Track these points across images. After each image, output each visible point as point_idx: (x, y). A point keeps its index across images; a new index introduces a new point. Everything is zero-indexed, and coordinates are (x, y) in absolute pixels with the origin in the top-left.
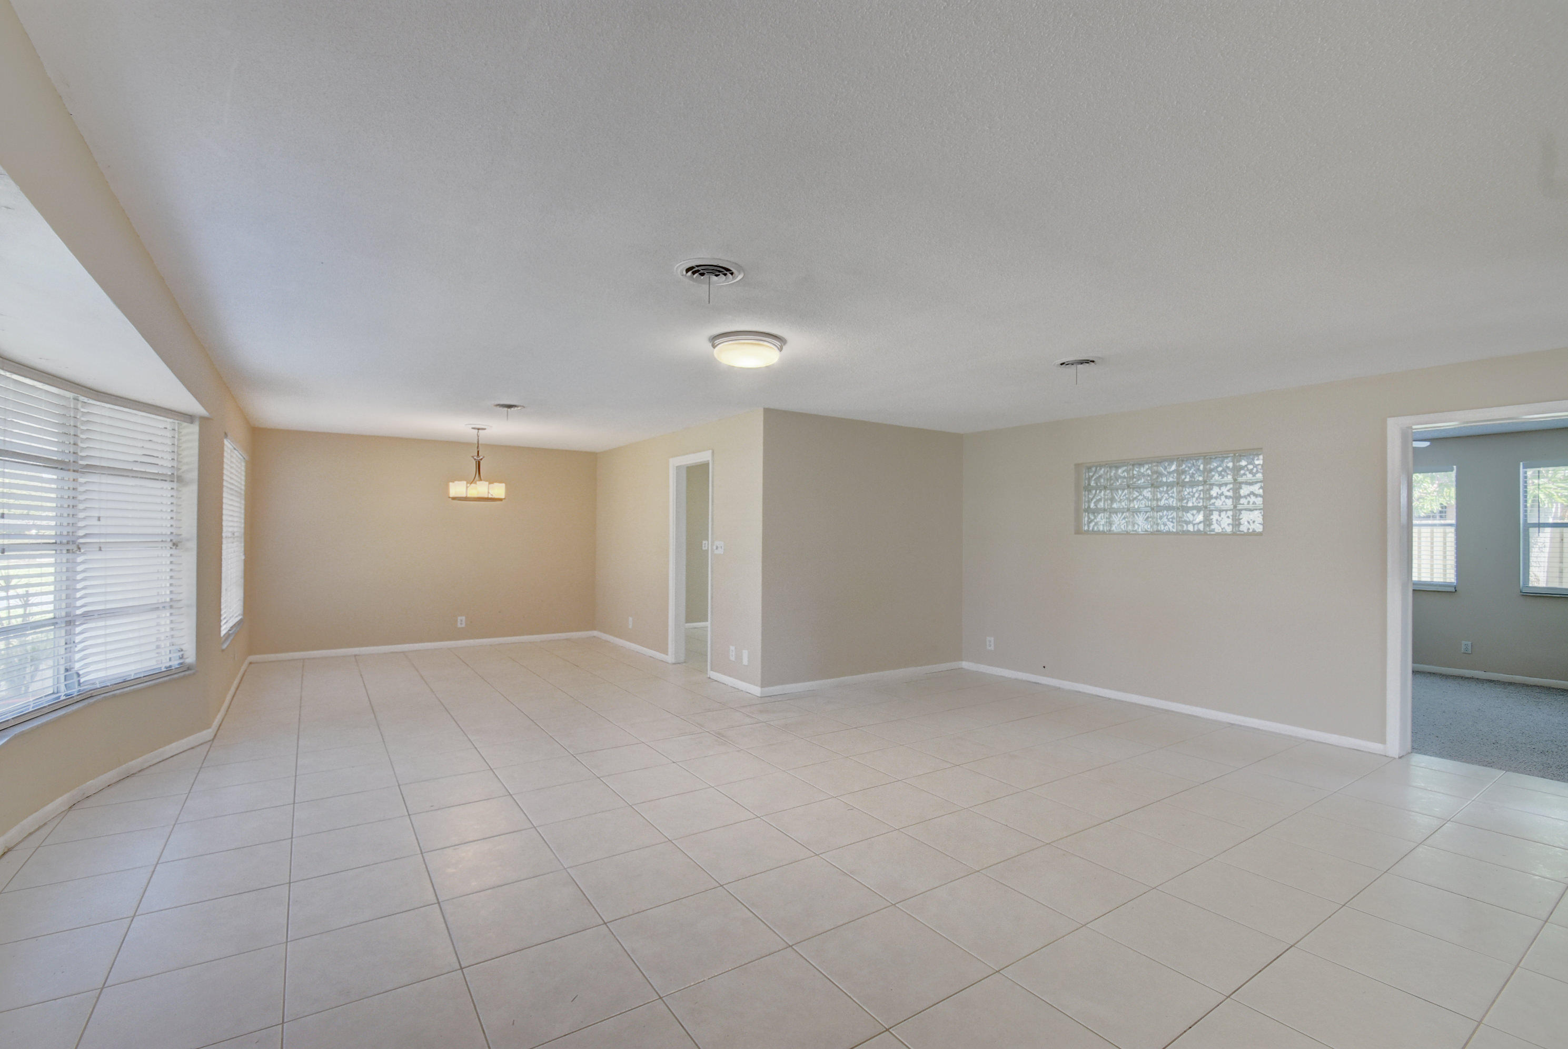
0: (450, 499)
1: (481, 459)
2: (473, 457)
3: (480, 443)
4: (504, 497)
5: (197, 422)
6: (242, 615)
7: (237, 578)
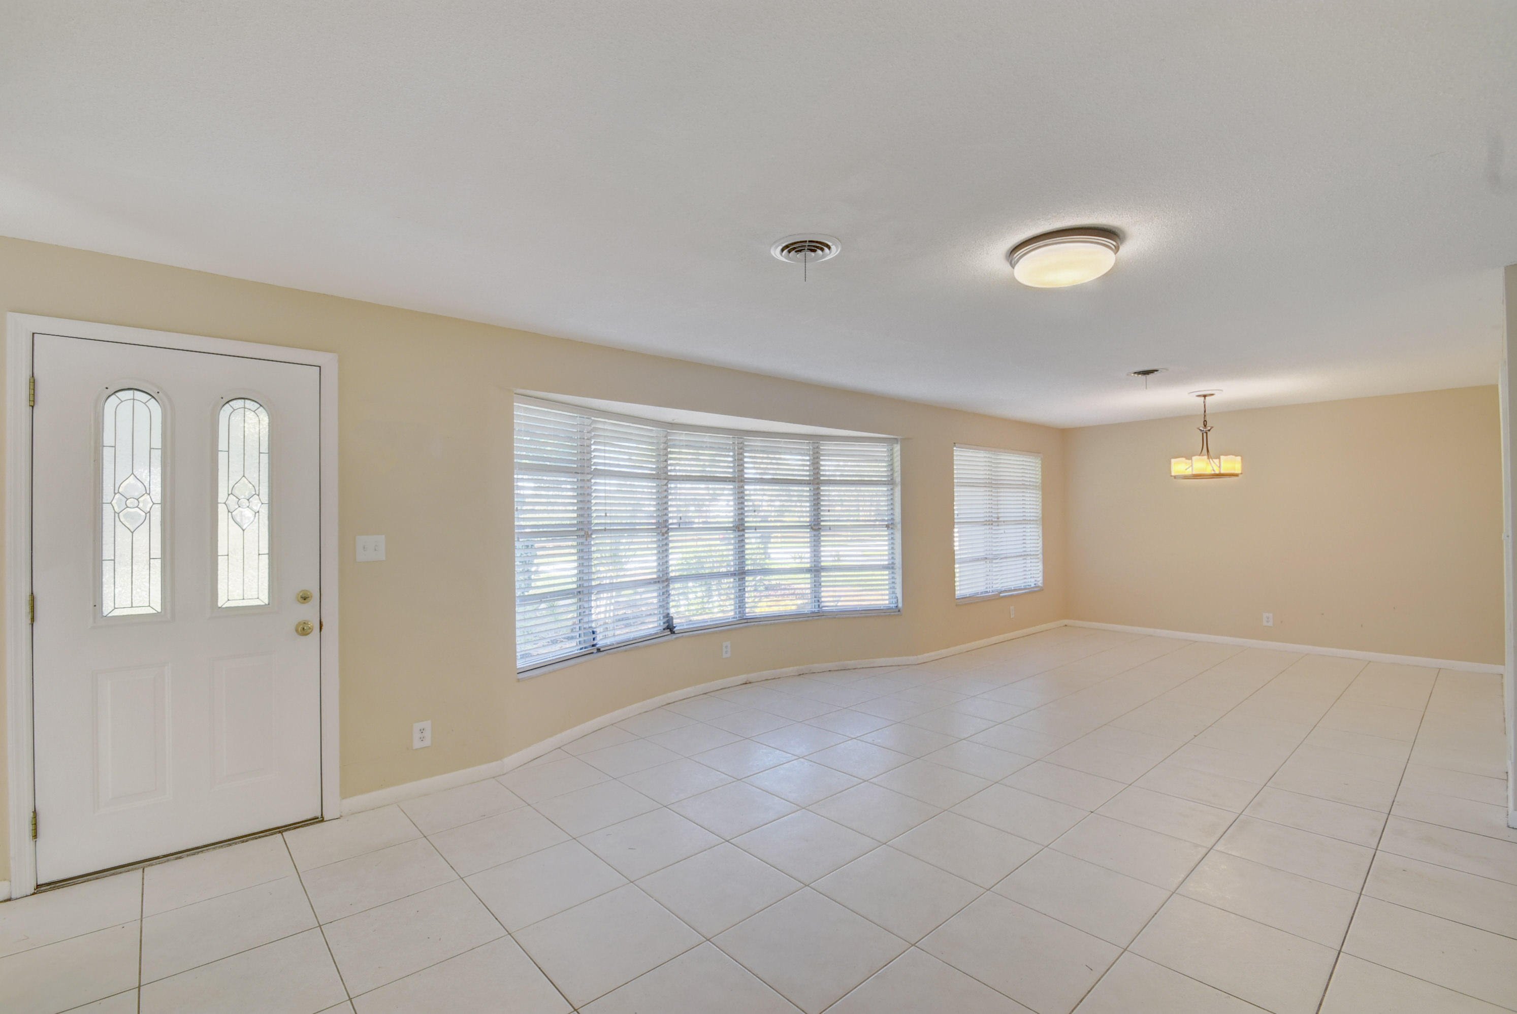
1: (1209, 430)
2: (1199, 428)
3: (1206, 412)
4: (1240, 472)
5: (899, 442)
6: (1040, 584)
7: (1023, 554)
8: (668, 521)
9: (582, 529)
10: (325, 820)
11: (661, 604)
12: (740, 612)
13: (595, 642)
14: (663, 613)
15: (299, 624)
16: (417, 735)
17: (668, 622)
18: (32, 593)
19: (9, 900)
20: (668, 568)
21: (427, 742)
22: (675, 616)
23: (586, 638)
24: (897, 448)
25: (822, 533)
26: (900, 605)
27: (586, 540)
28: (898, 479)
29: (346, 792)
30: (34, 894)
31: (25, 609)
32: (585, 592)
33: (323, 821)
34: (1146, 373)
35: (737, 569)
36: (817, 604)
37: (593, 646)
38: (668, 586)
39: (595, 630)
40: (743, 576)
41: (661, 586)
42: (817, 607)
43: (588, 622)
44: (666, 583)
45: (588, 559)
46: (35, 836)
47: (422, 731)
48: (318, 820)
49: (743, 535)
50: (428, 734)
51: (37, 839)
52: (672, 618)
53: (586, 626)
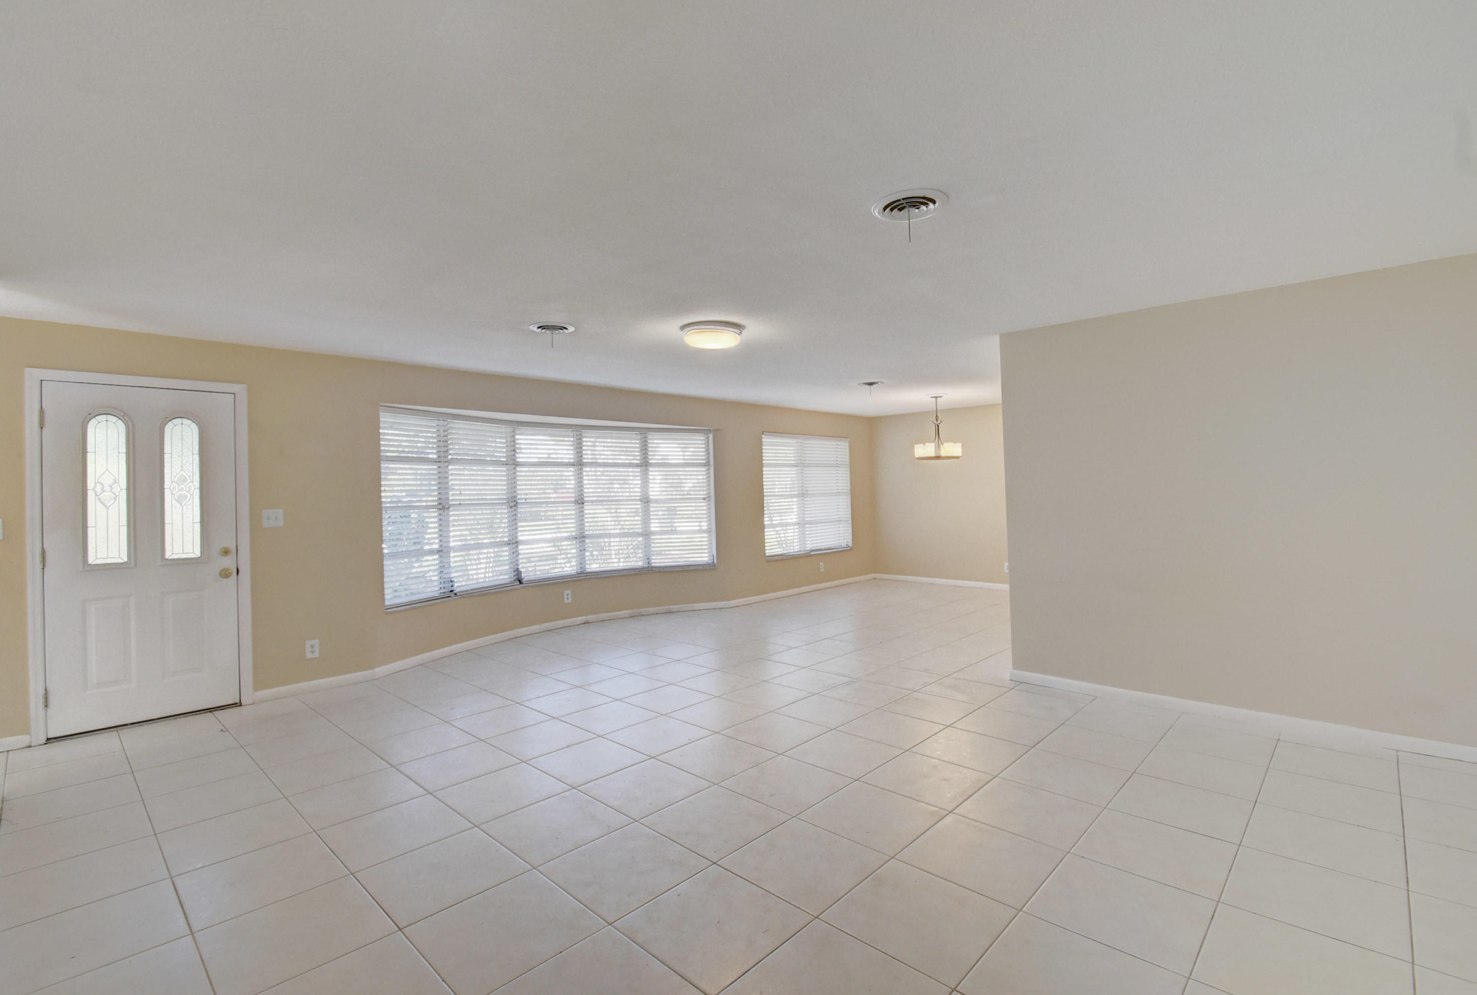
0: (917, 459)
1: (940, 423)
2: (933, 422)
3: (938, 409)
4: (961, 455)
5: (712, 432)
6: (850, 544)
7: (838, 519)
8: (517, 497)
9: (440, 504)
10: (243, 704)
11: (512, 561)
12: (581, 568)
13: (452, 589)
14: (513, 568)
15: (222, 570)
16: (308, 649)
17: (517, 574)
18: (43, 548)
19: (30, 747)
20: (518, 533)
21: (316, 655)
22: (522, 570)
23: (444, 585)
24: (711, 436)
25: (651, 505)
26: (715, 561)
27: (444, 512)
28: (712, 462)
29: (257, 688)
30: (46, 744)
31: (38, 559)
32: (444, 551)
33: (241, 705)
34: (871, 384)
35: (578, 534)
36: (647, 561)
37: (451, 591)
38: (517, 547)
39: (452, 580)
40: (584, 539)
41: (511, 546)
42: (647, 563)
43: (447, 573)
44: (515, 545)
45: (446, 526)
46: (46, 706)
47: (312, 646)
48: (239, 704)
49: (583, 507)
50: (317, 649)
51: (48, 709)
52: (521, 572)
53: (446, 576)
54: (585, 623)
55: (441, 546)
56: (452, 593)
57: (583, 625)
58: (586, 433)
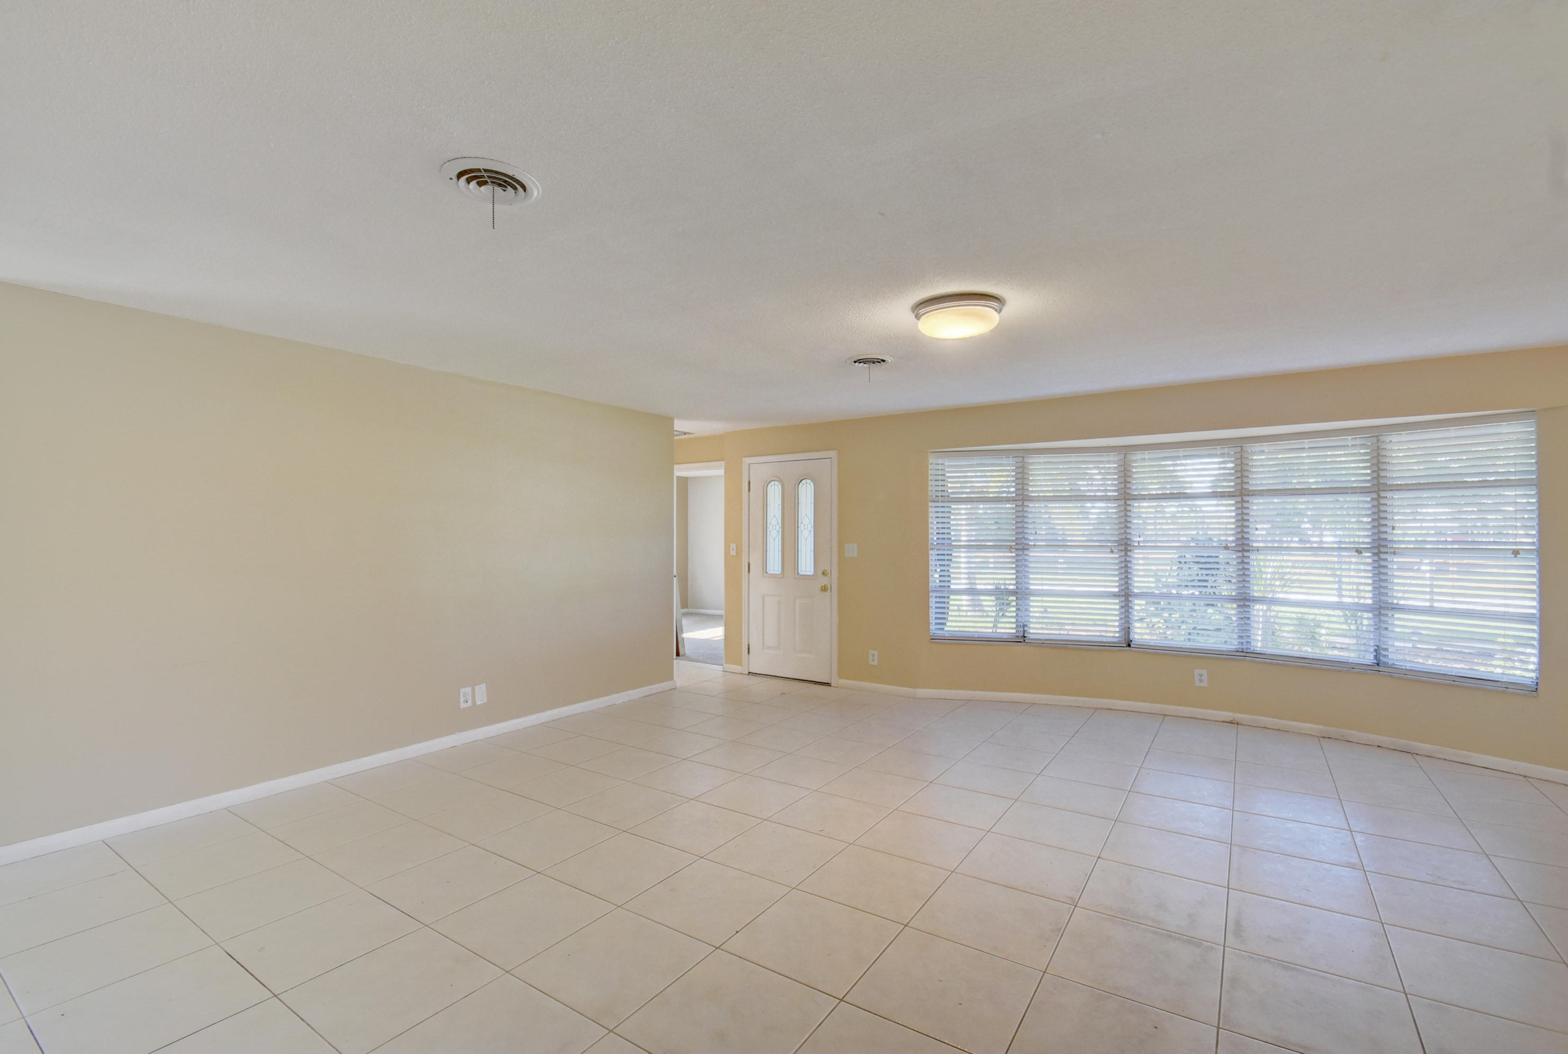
54: (1231, 723)
55: (1017, 587)
56: (1021, 638)
57: (1228, 724)
58: (1250, 448)
